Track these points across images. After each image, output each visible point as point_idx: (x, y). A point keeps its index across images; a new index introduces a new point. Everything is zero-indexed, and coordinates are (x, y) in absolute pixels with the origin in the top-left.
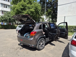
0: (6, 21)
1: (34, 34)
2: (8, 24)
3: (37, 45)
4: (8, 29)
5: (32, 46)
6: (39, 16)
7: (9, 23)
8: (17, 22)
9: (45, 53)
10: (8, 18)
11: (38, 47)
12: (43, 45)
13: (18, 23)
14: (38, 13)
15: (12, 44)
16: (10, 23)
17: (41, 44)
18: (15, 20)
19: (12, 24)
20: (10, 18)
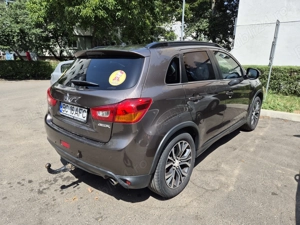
0: (8, 43)
1: (139, 114)
2: (20, 57)
3: (153, 175)
4: (20, 79)
5: (125, 181)
6: (153, 24)
7: (23, 54)
8: (58, 48)
9: (197, 217)
10: (16, 28)
11: (162, 181)
12: (186, 170)
13: (65, 54)
14: (152, 10)
15: (22, 157)
16: (29, 55)
17: (177, 163)
18: (47, 39)
19: (38, 56)
20: (22, 31)
